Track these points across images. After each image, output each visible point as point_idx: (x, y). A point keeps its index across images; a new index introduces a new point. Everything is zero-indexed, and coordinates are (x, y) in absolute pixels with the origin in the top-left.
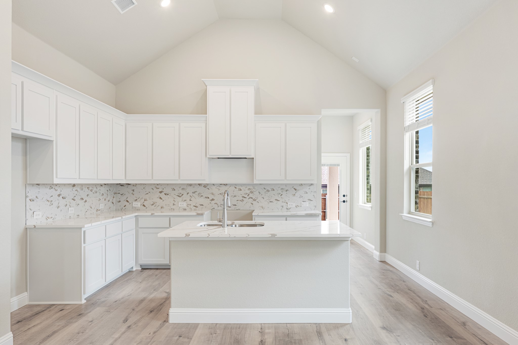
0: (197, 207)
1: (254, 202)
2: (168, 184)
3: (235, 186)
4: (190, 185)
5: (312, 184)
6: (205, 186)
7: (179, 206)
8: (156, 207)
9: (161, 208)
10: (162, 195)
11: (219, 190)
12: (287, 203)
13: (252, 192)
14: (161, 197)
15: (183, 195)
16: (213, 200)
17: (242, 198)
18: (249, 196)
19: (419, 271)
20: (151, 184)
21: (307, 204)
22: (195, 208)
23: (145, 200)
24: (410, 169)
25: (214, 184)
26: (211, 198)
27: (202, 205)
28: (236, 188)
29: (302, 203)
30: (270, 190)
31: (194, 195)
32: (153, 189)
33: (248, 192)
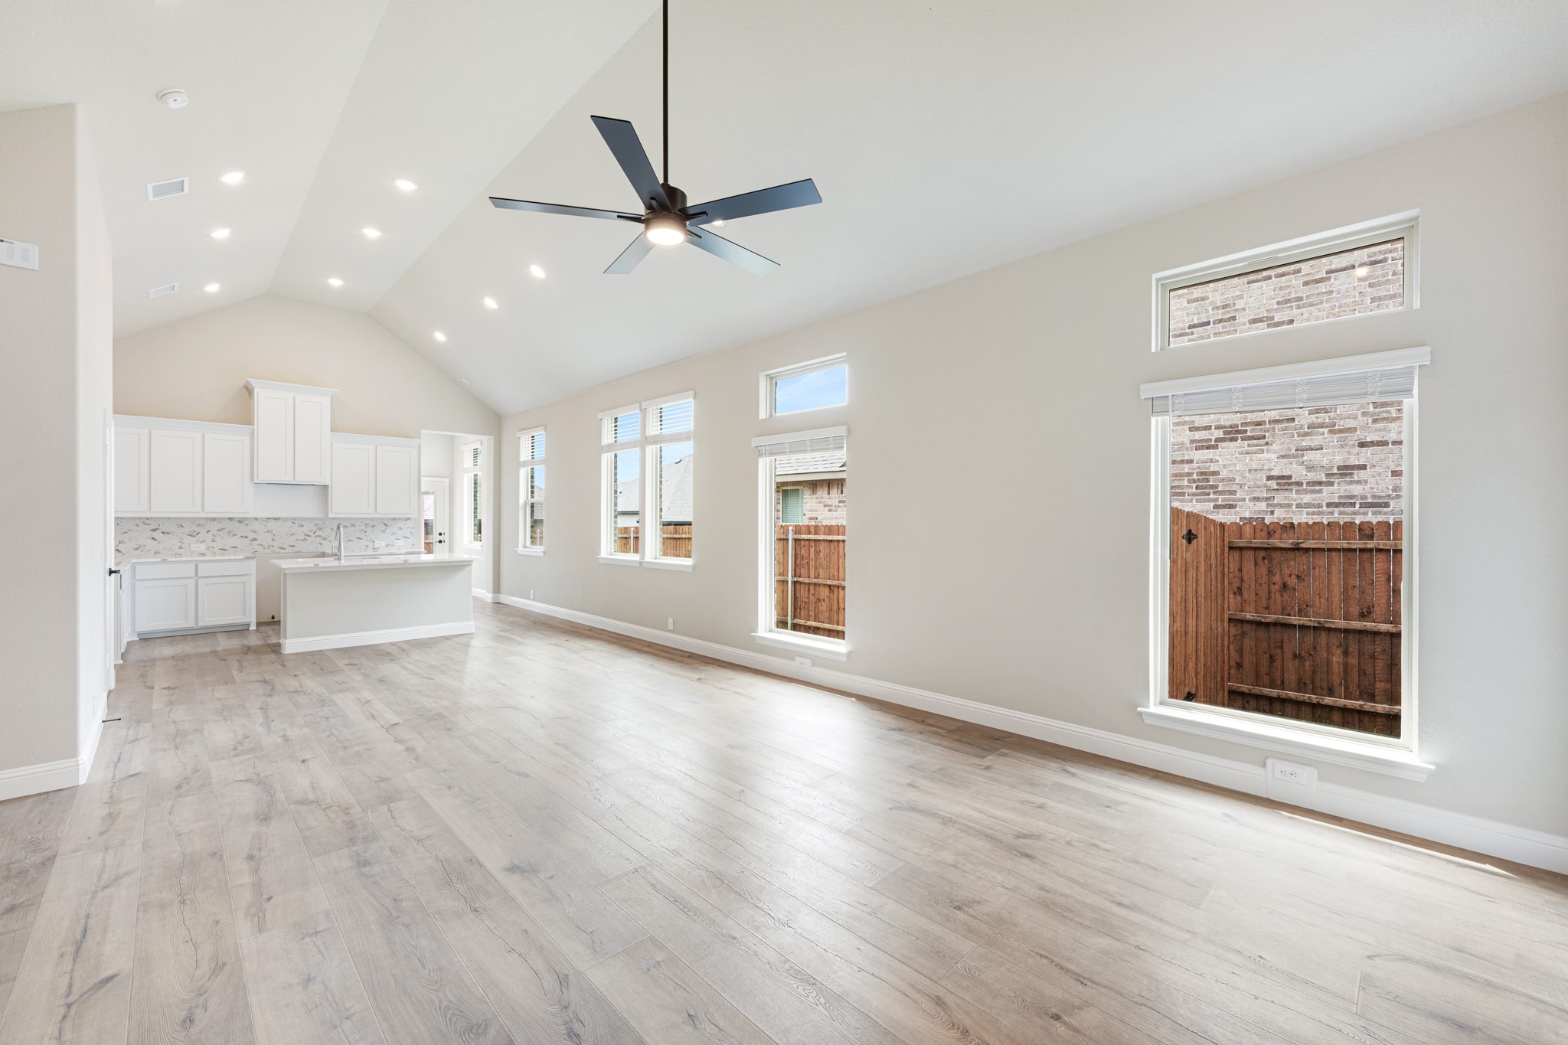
0: (226, 550)
1: (323, 542)
2: (168, 519)
3: (293, 520)
4: (214, 519)
5: (408, 519)
6: (240, 521)
7: (192, 549)
8: (144, 552)
9: (155, 553)
10: (157, 535)
11: (266, 526)
12: (374, 542)
13: (320, 529)
14: (155, 537)
15: (198, 534)
16: (254, 539)
17: (303, 537)
18: (316, 534)
19: (533, 600)
20: (133, 519)
21: (400, 543)
22: (222, 551)
23: (120, 543)
24: (525, 504)
25: (256, 519)
26: (251, 537)
27: (236, 547)
28: (294, 523)
29: (396, 541)
30: (349, 525)
31: (219, 533)
32: (137, 525)
33: (315, 528)
